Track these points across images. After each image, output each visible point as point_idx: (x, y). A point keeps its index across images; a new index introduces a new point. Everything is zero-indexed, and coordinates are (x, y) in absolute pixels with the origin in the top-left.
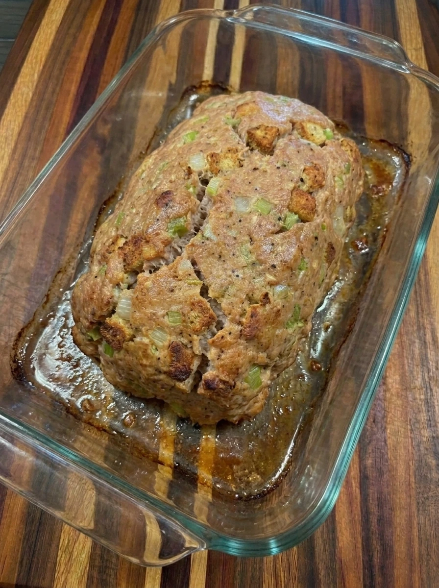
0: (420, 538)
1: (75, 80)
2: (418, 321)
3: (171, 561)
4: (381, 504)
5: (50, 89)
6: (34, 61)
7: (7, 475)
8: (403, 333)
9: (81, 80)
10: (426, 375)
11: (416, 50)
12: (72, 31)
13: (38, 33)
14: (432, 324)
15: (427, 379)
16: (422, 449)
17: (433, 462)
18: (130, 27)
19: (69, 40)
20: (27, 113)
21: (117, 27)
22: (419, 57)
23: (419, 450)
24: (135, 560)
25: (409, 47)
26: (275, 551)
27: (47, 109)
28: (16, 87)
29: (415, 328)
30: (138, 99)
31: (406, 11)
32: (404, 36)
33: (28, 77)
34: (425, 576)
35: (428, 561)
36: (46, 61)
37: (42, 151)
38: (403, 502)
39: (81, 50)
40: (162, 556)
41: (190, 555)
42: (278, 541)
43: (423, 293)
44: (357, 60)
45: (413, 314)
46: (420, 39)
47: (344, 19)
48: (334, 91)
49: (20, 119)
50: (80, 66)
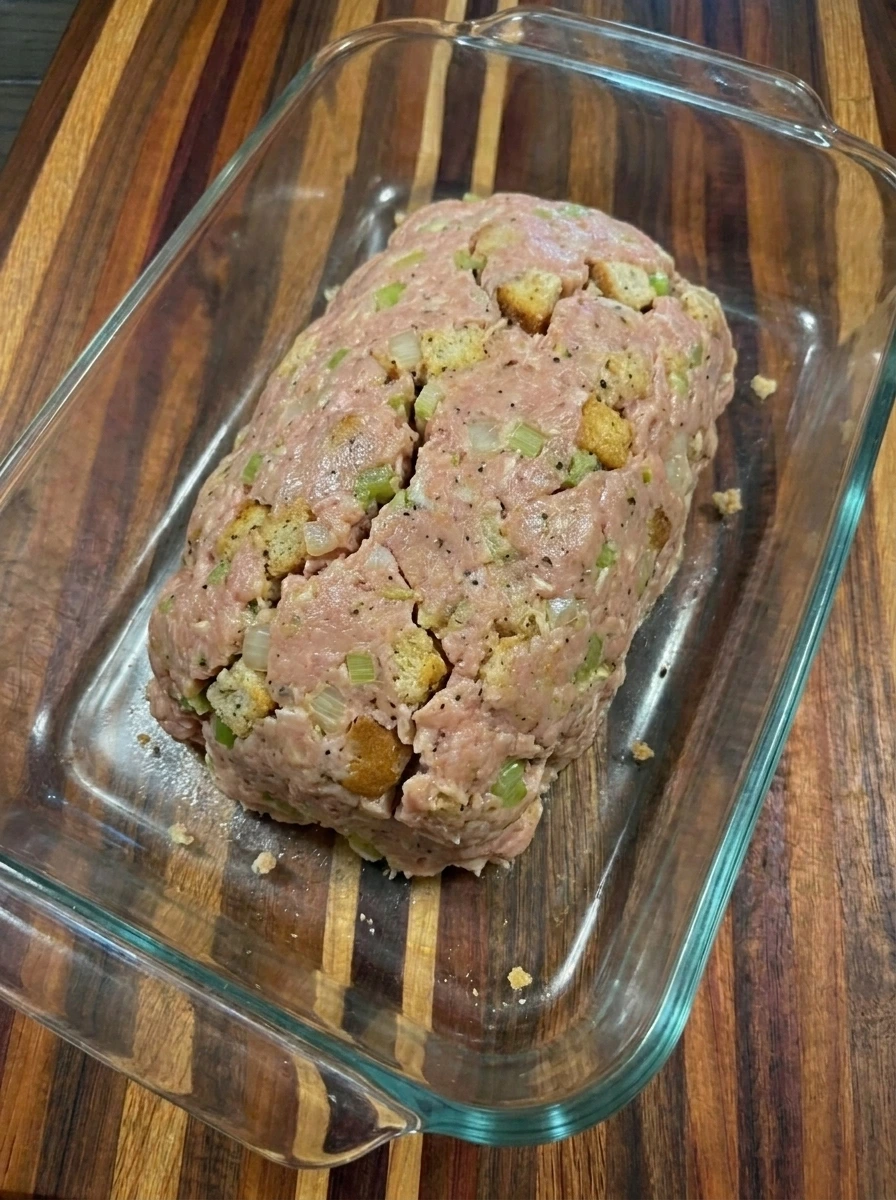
0: (856, 1102)
1: (160, 164)
2: (857, 660)
3: (348, 1157)
4: (777, 1034)
5: (109, 185)
6: (79, 126)
7: (14, 982)
8: (824, 684)
9: (174, 166)
10: (872, 768)
11: (858, 102)
12: (158, 63)
13: (87, 68)
14: (884, 667)
15: (874, 779)
16: (862, 920)
17: (884, 948)
18: (273, 57)
19: (149, 85)
20: (62, 235)
21: (249, 55)
22: (864, 116)
23: (858, 924)
24: (274, 1156)
25: (842, 95)
26: (560, 1132)
27: (104, 223)
28: (42, 179)
29: (851, 671)
30: (285, 204)
31: (839, 23)
32: (834, 73)
33: (66, 159)
34: (866, 1182)
35: (873, 1149)
36: (104, 126)
37: (91, 312)
38: (822, 1029)
39: (173, 103)
40: (331, 1146)
41: (388, 1144)
42: (566, 1113)
43: (867, 600)
44: (735, 124)
45: (846, 644)
46: (866, 81)
47: (710, 41)
48: (687, 187)
49: (48, 246)
50: (171, 138)
